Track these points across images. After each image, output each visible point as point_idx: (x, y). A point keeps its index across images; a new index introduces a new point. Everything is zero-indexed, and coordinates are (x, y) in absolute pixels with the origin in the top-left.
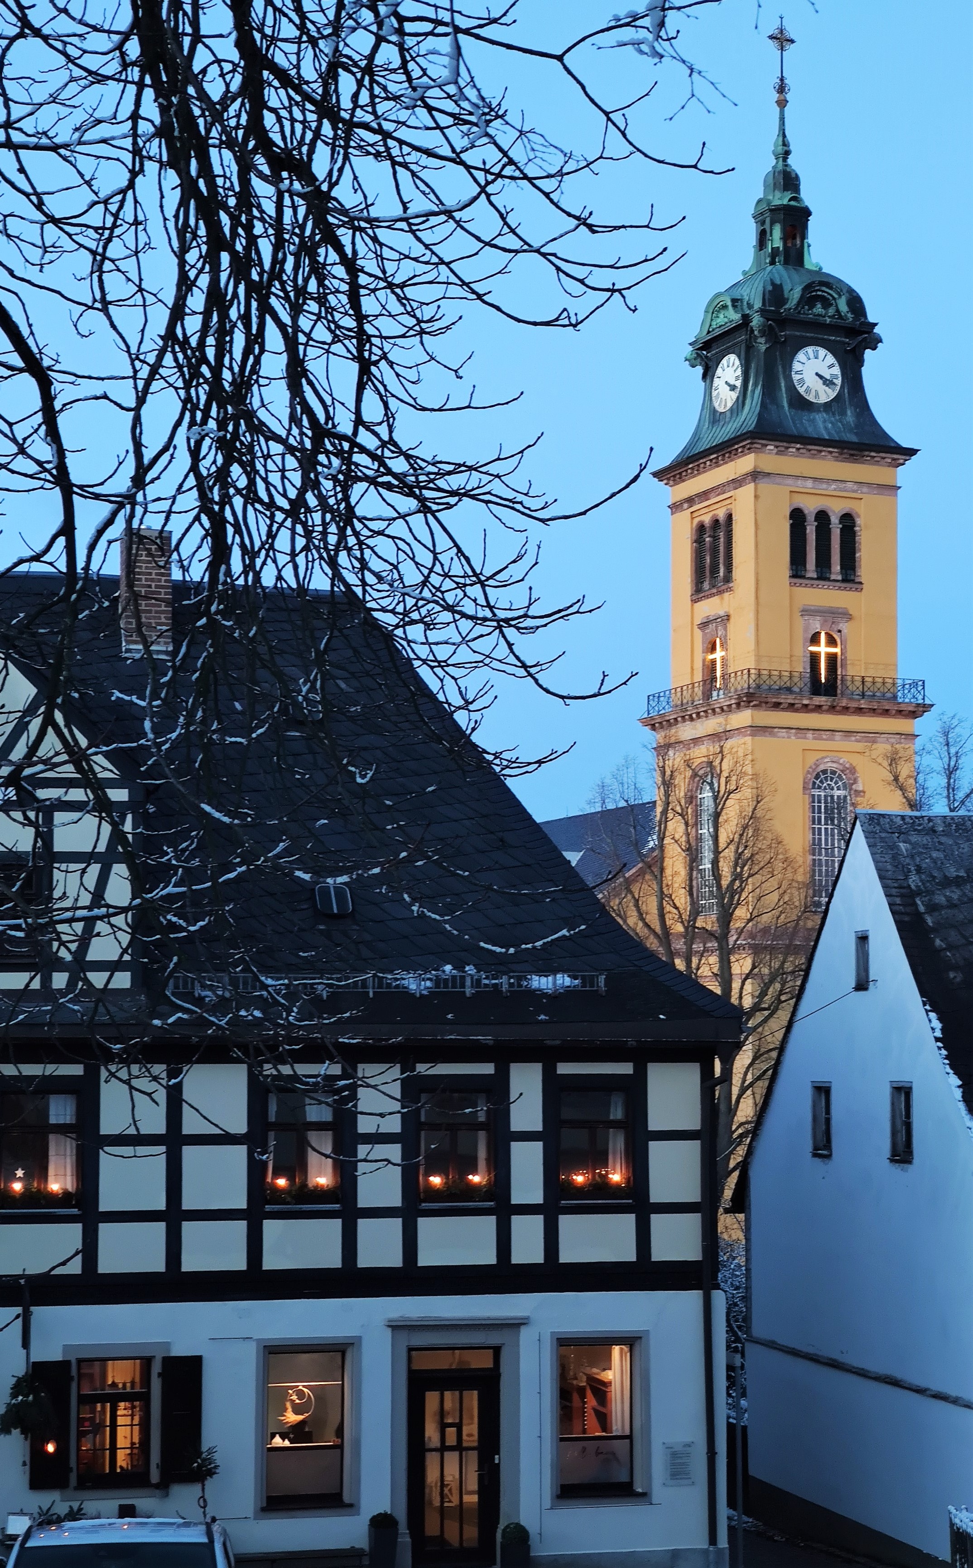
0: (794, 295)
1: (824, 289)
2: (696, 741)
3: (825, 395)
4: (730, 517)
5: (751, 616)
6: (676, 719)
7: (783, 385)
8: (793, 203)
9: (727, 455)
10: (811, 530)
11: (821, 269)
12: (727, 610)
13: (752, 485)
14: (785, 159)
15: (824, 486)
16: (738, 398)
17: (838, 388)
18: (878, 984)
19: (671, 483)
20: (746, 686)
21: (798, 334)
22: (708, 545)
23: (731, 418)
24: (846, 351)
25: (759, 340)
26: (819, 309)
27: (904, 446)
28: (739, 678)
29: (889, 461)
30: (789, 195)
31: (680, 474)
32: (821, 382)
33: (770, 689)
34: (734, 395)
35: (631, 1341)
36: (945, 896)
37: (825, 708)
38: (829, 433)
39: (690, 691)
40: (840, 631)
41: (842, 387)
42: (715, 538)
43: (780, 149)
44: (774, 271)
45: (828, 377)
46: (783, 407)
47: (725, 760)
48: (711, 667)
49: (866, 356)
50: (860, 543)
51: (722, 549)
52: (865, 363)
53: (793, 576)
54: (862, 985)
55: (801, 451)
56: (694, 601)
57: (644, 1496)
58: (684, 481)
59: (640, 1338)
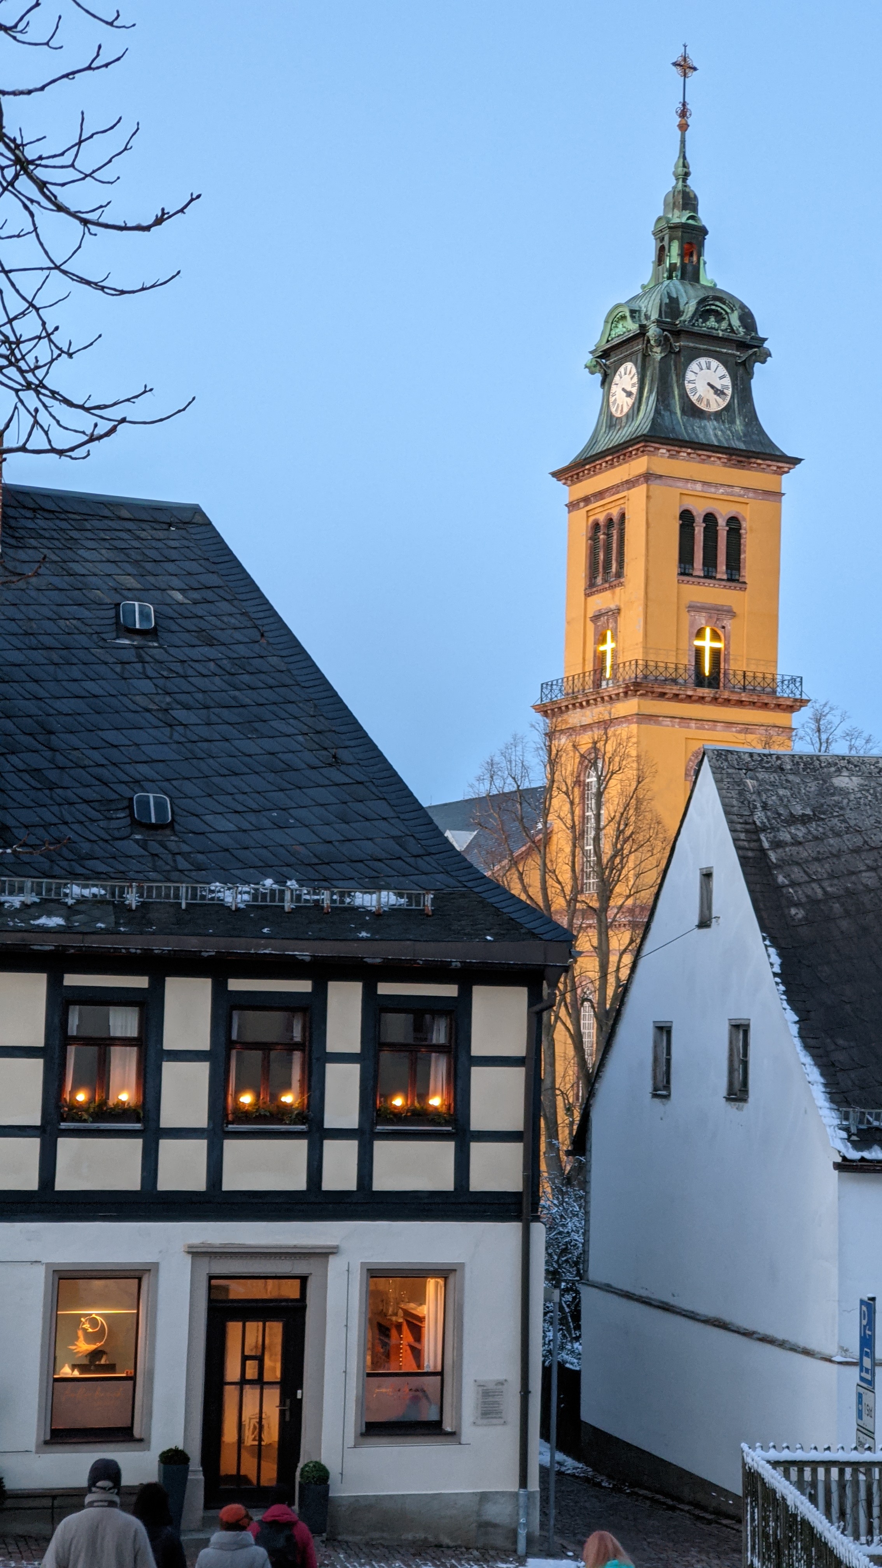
0: (689, 308)
1: (718, 303)
2: (585, 728)
3: (716, 404)
4: (623, 516)
5: (640, 609)
6: (567, 707)
7: (676, 393)
8: (691, 222)
9: (622, 457)
10: (700, 531)
11: (715, 285)
12: (618, 603)
13: (644, 486)
14: (684, 180)
15: (713, 490)
16: (634, 404)
17: (728, 398)
18: (721, 920)
19: (569, 482)
20: (634, 675)
21: (691, 345)
22: (601, 543)
23: (626, 423)
24: (737, 364)
25: (655, 350)
26: (712, 322)
27: (789, 455)
28: (627, 668)
29: (775, 468)
30: (687, 214)
31: (577, 474)
32: (712, 391)
33: (656, 679)
34: (630, 401)
35: (445, 1273)
36: (790, 833)
37: (708, 699)
38: (719, 440)
39: (581, 680)
40: (723, 627)
41: (732, 397)
42: (609, 536)
43: (680, 170)
44: (671, 285)
45: (719, 387)
46: (676, 413)
47: (609, 742)
48: (600, 659)
49: (755, 369)
50: (745, 546)
51: (614, 546)
52: (755, 376)
53: (682, 574)
54: (704, 923)
55: (692, 456)
56: (587, 595)
57: (453, 1434)
58: (581, 481)
59: (455, 1270)
